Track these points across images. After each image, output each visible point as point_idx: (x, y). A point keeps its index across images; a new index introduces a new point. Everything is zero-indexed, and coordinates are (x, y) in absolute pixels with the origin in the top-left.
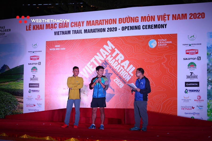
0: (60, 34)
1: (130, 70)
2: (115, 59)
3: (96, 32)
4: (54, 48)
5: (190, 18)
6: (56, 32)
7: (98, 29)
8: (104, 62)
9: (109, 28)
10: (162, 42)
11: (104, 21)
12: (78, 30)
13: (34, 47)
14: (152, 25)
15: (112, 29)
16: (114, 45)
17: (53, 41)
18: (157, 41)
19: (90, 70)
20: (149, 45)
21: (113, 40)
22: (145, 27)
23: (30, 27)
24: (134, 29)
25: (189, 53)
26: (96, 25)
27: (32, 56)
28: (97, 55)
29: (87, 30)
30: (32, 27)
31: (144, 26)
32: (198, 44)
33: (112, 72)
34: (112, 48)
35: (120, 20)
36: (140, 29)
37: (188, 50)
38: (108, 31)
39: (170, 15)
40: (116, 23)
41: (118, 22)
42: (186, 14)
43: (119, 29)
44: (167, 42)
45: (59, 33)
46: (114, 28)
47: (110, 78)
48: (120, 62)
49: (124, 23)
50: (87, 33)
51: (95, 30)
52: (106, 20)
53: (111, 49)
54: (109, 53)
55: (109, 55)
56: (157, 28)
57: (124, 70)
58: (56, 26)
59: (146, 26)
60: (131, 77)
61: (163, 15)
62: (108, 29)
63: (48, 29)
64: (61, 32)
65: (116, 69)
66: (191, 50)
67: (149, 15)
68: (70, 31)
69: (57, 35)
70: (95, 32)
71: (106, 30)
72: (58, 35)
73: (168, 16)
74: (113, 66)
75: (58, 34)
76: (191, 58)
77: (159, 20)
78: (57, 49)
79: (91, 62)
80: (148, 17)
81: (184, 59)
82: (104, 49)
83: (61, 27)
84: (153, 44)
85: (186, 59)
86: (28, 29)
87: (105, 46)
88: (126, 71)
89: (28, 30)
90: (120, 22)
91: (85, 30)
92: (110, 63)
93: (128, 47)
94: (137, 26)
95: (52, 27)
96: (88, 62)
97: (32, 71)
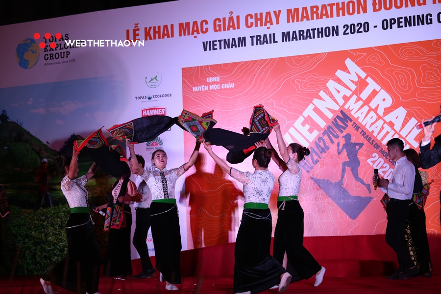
0: (218, 47)
1: (411, 131)
2: (369, 107)
3: (314, 37)
4: (203, 86)
6: (207, 42)
7: (318, 29)
8: (340, 115)
9: (347, 26)
11: (335, 8)
12: (265, 36)
13: (149, 84)
15: (357, 28)
16: (363, 69)
17: (202, 67)
19: (304, 137)
21: (359, 56)
23: (137, 32)
24: (414, 25)
26: (312, 19)
27: (147, 110)
28: (320, 98)
29: (288, 33)
30: (142, 33)
33: (362, 140)
34: (359, 77)
35: (377, 1)
36: (431, 23)
38: (345, 33)
40: (365, 11)
41: (372, 6)
43: (375, 27)
45: (216, 45)
46: (361, 24)
47: (356, 156)
48: (381, 112)
49: (386, 8)
50: (289, 41)
51: (311, 32)
52: (338, 4)
53: (356, 79)
54: (351, 90)
55: (352, 95)
57: (393, 132)
58: (205, 26)
62: (344, 27)
63: (185, 35)
64: (220, 41)
65: (373, 131)
68: (244, 38)
69: (210, 50)
70: (310, 38)
71: (341, 30)
72: (214, 49)
74: (363, 124)
75: (213, 47)
78: (212, 87)
79: (304, 117)
82: (339, 81)
83: (220, 30)
86: (131, 38)
87: (339, 74)
88: (400, 136)
90: (377, 7)
91: (283, 34)
92: (356, 116)
93: (402, 71)
94: (423, 15)
95: (195, 31)
96: (296, 118)
97: (148, 147)
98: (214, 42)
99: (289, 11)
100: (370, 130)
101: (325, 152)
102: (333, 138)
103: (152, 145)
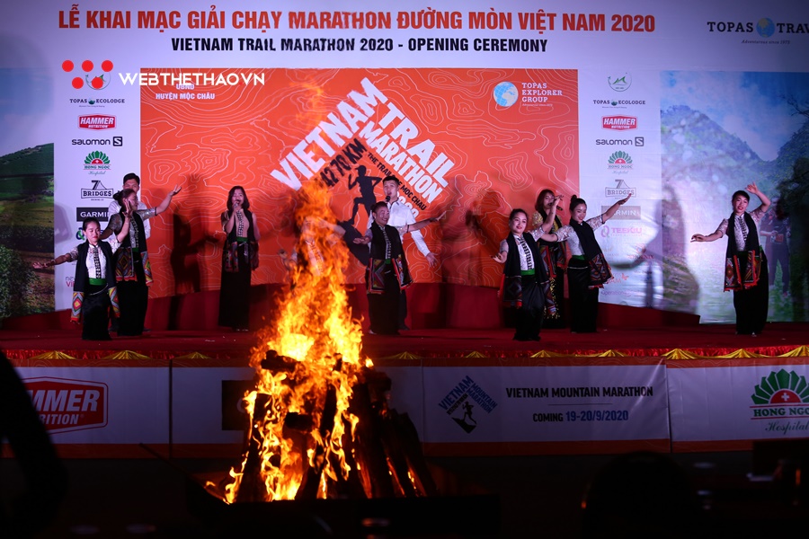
0: (193, 46)
1: (440, 168)
2: (390, 136)
4: (171, 93)
5: (614, 28)
6: (178, 40)
8: (353, 143)
9: (366, 40)
10: (535, 92)
11: (350, 17)
12: (259, 40)
14: (502, 41)
15: (377, 45)
16: (385, 93)
17: (170, 70)
18: (520, 88)
19: (307, 166)
20: (496, 98)
21: (380, 77)
22: (482, 45)
23: (76, 16)
24: (447, 49)
25: (612, 127)
27: (86, 117)
29: (291, 40)
31: (480, 42)
32: (637, 102)
34: (378, 101)
35: (404, 16)
36: (467, 49)
37: (610, 118)
38: (362, 49)
39: (555, 15)
40: (388, 26)
41: (397, 22)
42: (602, 17)
44: (549, 92)
45: (190, 44)
46: (382, 40)
47: (373, 192)
48: (404, 144)
49: (414, 26)
51: (320, 42)
53: (375, 104)
54: (368, 116)
55: (368, 121)
56: (518, 50)
57: (418, 168)
58: (176, 19)
59: (485, 40)
60: (440, 190)
61: (535, 12)
62: (361, 42)
63: (146, 27)
64: (197, 40)
65: (394, 165)
66: (617, 117)
67: (492, 9)
68: (230, 40)
69: (182, 49)
70: (319, 50)
72: (188, 49)
73: (552, 16)
74: (382, 155)
75: (187, 46)
77: (523, 26)
78: (183, 96)
79: (307, 142)
80: (492, 17)
81: (598, 142)
82: (353, 103)
83: (197, 26)
84: (507, 95)
85: (605, 142)
86: (67, 21)
87: (353, 95)
88: (427, 173)
89: (66, 26)
91: (283, 40)
92: (372, 146)
93: (431, 99)
94: (457, 40)
95: (162, 24)
96: (296, 143)
97: (88, 165)
98: (187, 40)
99: (292, 14)
100: (391, 163)
101: (333, 185)
102: (344, 170)
103: (94, 162)
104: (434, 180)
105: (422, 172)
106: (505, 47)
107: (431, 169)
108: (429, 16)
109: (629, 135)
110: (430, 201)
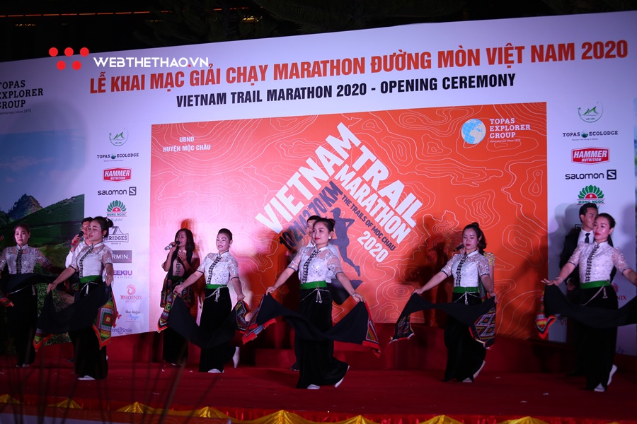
0: (193, 102)
1: (408, 208)
2: (362, 178)
3: (303, 98)
4: (175, 146)
5: (584, 57)
6: (182, 97)
7: (309, 88)
8: (329, 186)
9: (342, 86)
10: (502, 127)
11: (328, 65)
12: (248, 93)
13: (114, 142)
14: (470, 77)
15: (352, 90)
16: (358, 136)
17: (174, 124)
18: (487, 125)
19: (287, 210)
20: (464, 136)
21: (354, 121)
22: (450, 83)
23: (103, 82)
24: (417, 90)
25: (583, 160)
26: (303, 76)
27: (109, 170)
28: (308, 166)
29: (275, 91)
30: (108, 83)
31: (449, 80)
32: (608, 133)
34: (352, 145)
35: (376, 61)
36: (436, 88)
37: (580, 151)
38: (339, 95)
39: (523, 48)
40: (362, 71)
41: (371, 66)
42: (571, 46)
43: (373, 89)
44: (517, 127)
45: (192, 100)
46: (357, 85)
47: (346, 233)
48: (375, 185)
49: (386, 69)
50: (275, 100)
51: (301, 91)
52: (332, 61)
53: (349, 147)
54: (343, 159)
55: (344, 165)
56: (486, 86)
57: (388, 208)
58: (180, 79)
59: (453, 78)
60: (409, 230)
61: (503, 46)
62: (338, 88)
63: (157, 87)
64: (197, 96)
65: (365, 207)
66: (588, 150)
67: (461, 47)
68: (224, 94)
69: (185, 105)
70: (300, 98)
71: (335, 91)
72: (189, 105)
73: (520, 49)
74: (355, 197)
75: (189, 103)
76: (589, 175)
77: (491, 62)
78: (185, 148)
79: (288, 186)
80: (461, 54)
81: (568, 177)
82: (330, 148)
83: (197, 84)
84: (474, 132)
85: (574, 176)
86: (96, 88)
87: (331, 140)
88: (396, 214)
89: (96, 92)
90: (376, 68)
91: (269, 91)
92: (347, 189)
93: (401, 140)
94: (427, 80)
95: (169, 84)
96: (279, 188)
97: (109, 213)
98: (189, 97)
99: (277, 66)
100: (363, 205)
103: (114, 210)
104: (403, 221)
105: (392, 213)
106: (473, 84)
107: (400, 210)
108: (400, 58)
109: (601, 168)
110: (399, 241)
